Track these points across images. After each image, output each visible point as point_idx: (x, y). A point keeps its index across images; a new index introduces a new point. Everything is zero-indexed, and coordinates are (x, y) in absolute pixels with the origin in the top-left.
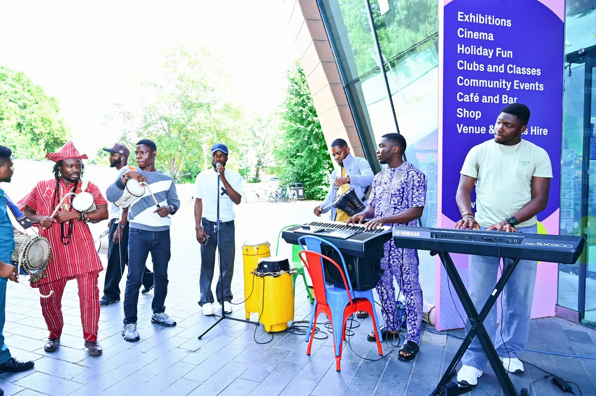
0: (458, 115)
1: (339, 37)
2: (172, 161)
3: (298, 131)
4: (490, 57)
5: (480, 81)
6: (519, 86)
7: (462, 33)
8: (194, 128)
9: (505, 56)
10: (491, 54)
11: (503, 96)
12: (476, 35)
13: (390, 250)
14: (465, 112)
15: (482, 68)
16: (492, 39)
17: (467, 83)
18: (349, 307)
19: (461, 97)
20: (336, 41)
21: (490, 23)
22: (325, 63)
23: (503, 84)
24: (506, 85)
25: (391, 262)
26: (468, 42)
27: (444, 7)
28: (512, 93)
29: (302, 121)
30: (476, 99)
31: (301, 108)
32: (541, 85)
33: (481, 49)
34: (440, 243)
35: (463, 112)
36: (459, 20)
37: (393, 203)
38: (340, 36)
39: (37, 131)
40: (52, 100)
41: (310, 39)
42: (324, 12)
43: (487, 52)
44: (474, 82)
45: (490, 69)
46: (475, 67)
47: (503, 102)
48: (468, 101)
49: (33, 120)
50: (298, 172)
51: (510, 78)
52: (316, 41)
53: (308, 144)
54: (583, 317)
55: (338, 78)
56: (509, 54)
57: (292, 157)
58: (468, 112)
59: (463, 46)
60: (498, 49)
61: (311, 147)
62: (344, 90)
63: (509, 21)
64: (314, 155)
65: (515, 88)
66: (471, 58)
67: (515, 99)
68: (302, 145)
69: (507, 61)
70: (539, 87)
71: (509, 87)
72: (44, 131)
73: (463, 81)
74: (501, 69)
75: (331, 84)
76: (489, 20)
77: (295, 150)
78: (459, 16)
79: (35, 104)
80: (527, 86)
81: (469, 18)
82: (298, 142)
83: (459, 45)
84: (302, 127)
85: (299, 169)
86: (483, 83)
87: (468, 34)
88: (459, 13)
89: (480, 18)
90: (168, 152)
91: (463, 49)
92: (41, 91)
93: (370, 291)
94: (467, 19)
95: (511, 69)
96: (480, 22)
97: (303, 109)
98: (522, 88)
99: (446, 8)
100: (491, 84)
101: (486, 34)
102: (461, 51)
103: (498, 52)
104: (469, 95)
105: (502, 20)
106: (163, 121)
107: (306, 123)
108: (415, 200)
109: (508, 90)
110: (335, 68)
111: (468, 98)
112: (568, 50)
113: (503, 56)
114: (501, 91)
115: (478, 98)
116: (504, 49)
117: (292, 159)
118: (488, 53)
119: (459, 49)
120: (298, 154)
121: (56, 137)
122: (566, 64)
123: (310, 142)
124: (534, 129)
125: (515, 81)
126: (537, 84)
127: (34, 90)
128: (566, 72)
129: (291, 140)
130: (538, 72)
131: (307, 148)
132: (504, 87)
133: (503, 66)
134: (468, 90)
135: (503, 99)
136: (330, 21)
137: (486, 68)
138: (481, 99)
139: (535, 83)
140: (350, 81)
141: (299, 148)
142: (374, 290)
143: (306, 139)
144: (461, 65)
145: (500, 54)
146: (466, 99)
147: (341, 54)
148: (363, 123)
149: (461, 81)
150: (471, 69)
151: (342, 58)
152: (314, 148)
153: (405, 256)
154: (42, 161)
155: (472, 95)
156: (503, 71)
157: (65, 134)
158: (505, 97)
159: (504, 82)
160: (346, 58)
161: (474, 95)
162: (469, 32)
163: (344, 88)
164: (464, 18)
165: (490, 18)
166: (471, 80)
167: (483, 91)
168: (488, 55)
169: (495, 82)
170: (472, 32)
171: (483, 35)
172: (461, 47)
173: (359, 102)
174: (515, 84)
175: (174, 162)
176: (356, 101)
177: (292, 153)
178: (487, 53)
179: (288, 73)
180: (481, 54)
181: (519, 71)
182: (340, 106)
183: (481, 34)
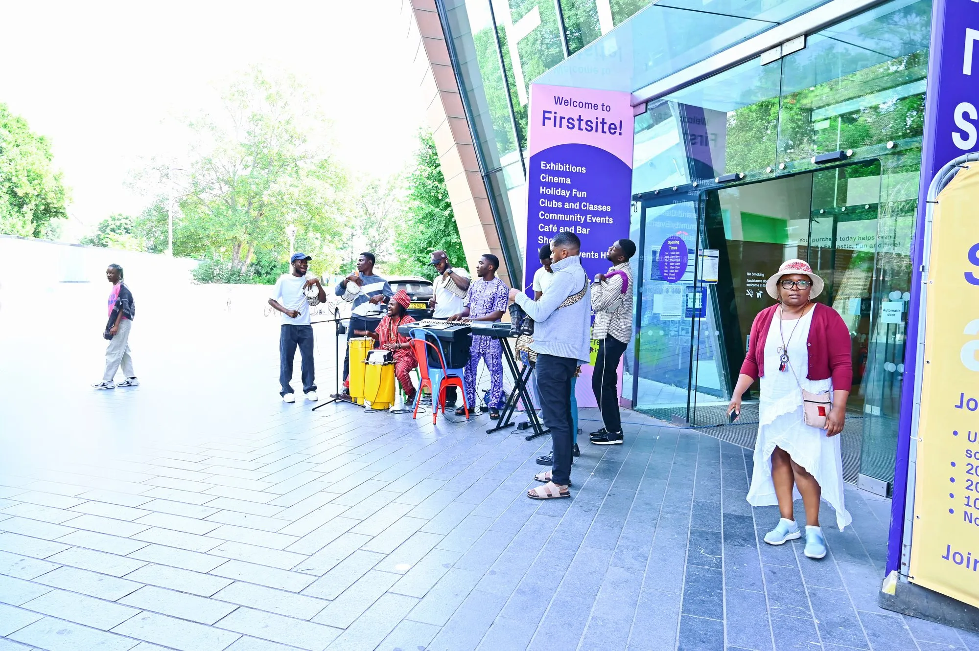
0: (539, 242)
1: (479, 115)
2: (237, 247)
3: (432, 215)
4: (567, 197)
5: (559, 215)
6: (591, 220)
7: (544, 178)
8: (273, 199)
9: (580, 196)
10: (568, 194)
11: (578, 227)
12: (556, 180)
13: (481, 342)
14: (545, 239)
15: (560, 205)
16: (569, 183)
17: (547, 216)
18: (444, 380)
19: (542, 227)
20: (476, 119)
21: (568, 170)
22: (460, 145)
23: (578, 217)
24: (580, 219)
25: (481, 351)
26: (549, 185)
27: (530, 158)
28: (585, 225)
29: (437, 201)
30: (555, 229)
31: (436, 183)
32: (611, 219)
33: (560, 190)
34: (496, 331)
35: (543, 239)
36: (542, 168)
37: (485, 307)
38: (481, 113)
39: (20, 192)
40: (40, 141)
41: (443, 116)
42: (463, 83)
43: (564, 193)
44: (553, 216)
45: (567, 206)
46: (554, 204)
47: (578, 232)
48: (548, 230)
49: (14, 173)
50: (430, 274)
51: (584, 213)
52: (451, 118)
53: (445, 236)
54: (636, 406)
55: (475, 165)
56: (584, 194)
57: (421, 252)
58: (547, 239)
59: (545, 188)
60: (574, 190)
61: (448, 239)
62: (483, 179)
63: (584, 169)
64: (454, 250)
65: (588, 221)
66: (551, 198)
67: (588, 229)
68: (436, 235)
69: (581, 200)
70: (608, 221)
71: (583, 220)
72: (31, 191)
73: (544, 215)
74: (576, 206)
75: (467, 172)
76: (567, 167)
77: (426, 243)
78: (542, 165)
79: (15, 147)
80: (598, 220)
81: (550, 166)
82: (430, 232)
83: (541, 187)
84: (438, 210)
85: (430, 270)
86: (560, 217)
87: (550, 179)
88: (542, 162)
89: (560, 166)
90: (231, 235)
91: (544, 190)
92: (25, 127)
93: (460, 369)
94: (548, 167)
95: (585, 206)
96: (559, 169)
97: (439, 185)
98: (594, 221)
99: (531, 158)
100: (567, 218)
101: (564, 179)
102: (543, 192)
103: (574, 193)
104: (549, 226)
105: (578, 168)
106: (223, 184)
107: (442, 204)
108: (499, 305)
109: (582, 222)
110: (472, 152)
111: (548, 228)
112: (634, 192)
113: (578, 196)
114: (576, 224)
115: (556, 229)
116: (580, 190)
117: (421, 255)
118: (566, 193)
119: (541, 190)
120: (429, 249)
121: (49, 201)
122: (633, 202)
123: (447, 232)
124: (603, 254)
125: (588, 216)
126: (607, 218)
127: (13, 125)
128: (632, 208)
129: (422, 227)
130: (609, 209)
131: (443, 240)
132: (579, 220)
133: (578, 204)
134: (548, 222)
135: (578, 230)
136: (469, 94)
137: (563, 205)
138: (558, 229)
139: (605, 217)
140: (490, 168)
141: (433, 239)
142: (464, 369)
143: (442, 227)
144: (543, 203)
145: (576, 195)
146: (547, 229)
147: (480, 135)
148: (504, 220)
149: (542, 215)
150: (551, 206)
151: (482, 140)
152: (453, 241)
153: (491, 347)
154: (28, 239)
155: (551, 226)
156: (578, 208)
157: (64, 197)
158: (579, 229)
159: (579, 216)
160: (487, 141)
161: (553, 226)
162: (550, 177)
163: (482, 177)
164: (546, 166)
165: (568, 166)
166: (551, 215)
167: (559, 223)
168: (564, 195)
169: (571, 216)
170: (552, 178)
171: (562, 180)
172: (543, 188)
173: (501, 194)
174: (588, 218)
175: (238, 250)
176: (496, 194)
177: (422, 245)
179: (420, 130)
180: (559, 194)
181: (591, 208)
182: (477, 199)
183: (560, 178)
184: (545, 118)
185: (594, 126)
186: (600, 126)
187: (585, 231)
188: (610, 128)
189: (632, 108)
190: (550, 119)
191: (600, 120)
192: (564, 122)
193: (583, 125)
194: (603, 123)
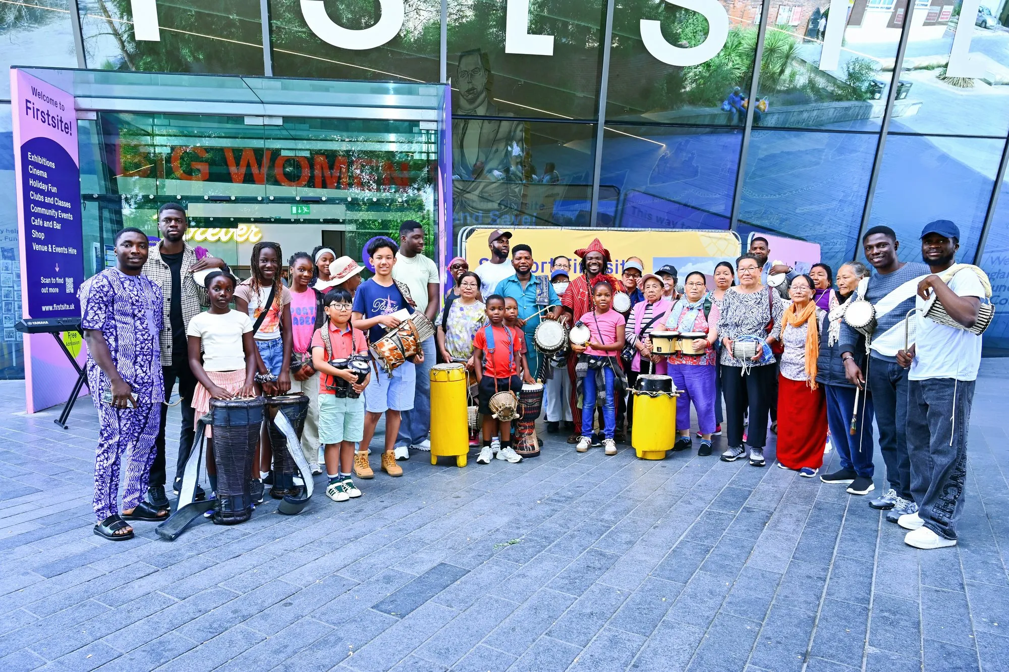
0: (33, 235)
4: (46, 191)
5: (42, 209)
6: (61, 215)
7: (32, 170)
10: (46, 189)
11: (54, 222)
12: (38, 173)
14: (36, 233)
15: (42, 198)
16: (47, 177)
17: (36, 210)
19: (33, 221)
21: (45, 164)
23: (52, 212)
24: (54, 213)
26: (35, 177)
27: (21, 147)
28: (58, 220)
30: (41, 223)
32: (72, 216)
33: (41, 184)
36: (29, 159)
44: (39, 210)
46: (39, 197)
47: (55, 227)
48: (37, 224)
51: (57, 208)
56: (54, 190)
60: (49, 185)
63: (53, 164)
65: (59, 216)
66: (36, 190)
67: (60, 225)
69: (54, 195)
70: (70, 217)
71: (56, 215)
73: (34, 208)
74: (48, 200)
78: (28, 156)
80: (65, 216)
81: (34, 158)
83: (29, 179)
86: (44, 211)
88: (28, 153)
89: (39, 159)
91: (32, 182)
95: (57, 201)
96: (40, 162)
98: (62, 217)
100: (48, 213)
101: (43, 172)
102: (31, 184)
103: (49, 187)
104: (37, 219)
105: (50, 163)
109: (56, 217)
111: (37, 222)
112: (83, 192)
114: (53, 218)
116: (52, 186)
119: (30, 182)
124: (70, 249)
125: (59, 211)
126: (69, 215)
128: (83, 207)
132: (53, 215)
133: (53, 199)
134: (38, 216)
137: (44, 199)
138: (43, 223)
144: (32, 195)
145: (50, 190)
150: (37, 199)
156: (53, 203)
158: (55, 224)
161: (40, 220)
162: (35, 170)
164: (31, 158)
165: (44, 160)
166: (38, 208)
167: (44, 217)
168: (44, 189)
169: (49, 211)
171: (41, 173)
172: (31, 180)
174: (59, 214)
178: (44, 187)
180: (41, 188)
181: (61, 203)
183: (40, 171)
184: (28, 108)
185: (56, 122)
186: (60, 123)
187: (58, 226)
188: (65, 128)
189: (74, 111)
190: (30, 109)
191: (59, 119)
192: (39, 113)
193: (51, 122)
194: (62, 122)
